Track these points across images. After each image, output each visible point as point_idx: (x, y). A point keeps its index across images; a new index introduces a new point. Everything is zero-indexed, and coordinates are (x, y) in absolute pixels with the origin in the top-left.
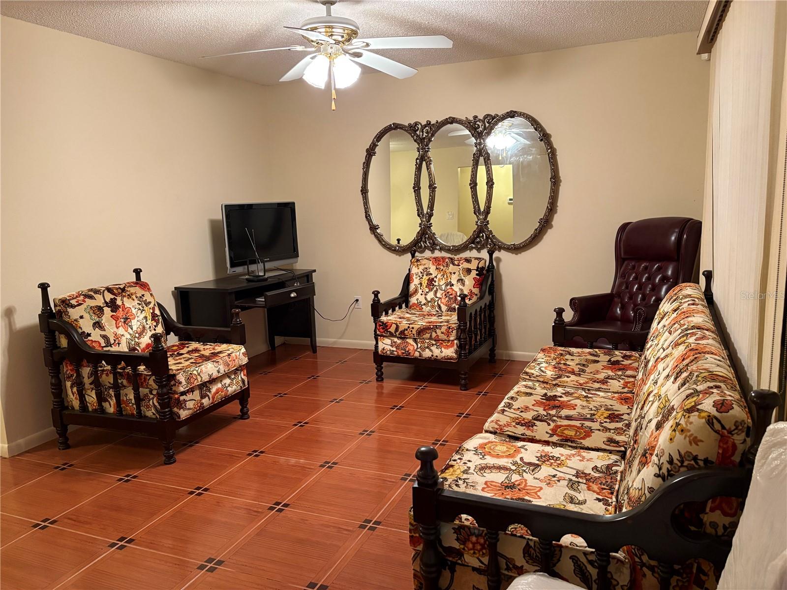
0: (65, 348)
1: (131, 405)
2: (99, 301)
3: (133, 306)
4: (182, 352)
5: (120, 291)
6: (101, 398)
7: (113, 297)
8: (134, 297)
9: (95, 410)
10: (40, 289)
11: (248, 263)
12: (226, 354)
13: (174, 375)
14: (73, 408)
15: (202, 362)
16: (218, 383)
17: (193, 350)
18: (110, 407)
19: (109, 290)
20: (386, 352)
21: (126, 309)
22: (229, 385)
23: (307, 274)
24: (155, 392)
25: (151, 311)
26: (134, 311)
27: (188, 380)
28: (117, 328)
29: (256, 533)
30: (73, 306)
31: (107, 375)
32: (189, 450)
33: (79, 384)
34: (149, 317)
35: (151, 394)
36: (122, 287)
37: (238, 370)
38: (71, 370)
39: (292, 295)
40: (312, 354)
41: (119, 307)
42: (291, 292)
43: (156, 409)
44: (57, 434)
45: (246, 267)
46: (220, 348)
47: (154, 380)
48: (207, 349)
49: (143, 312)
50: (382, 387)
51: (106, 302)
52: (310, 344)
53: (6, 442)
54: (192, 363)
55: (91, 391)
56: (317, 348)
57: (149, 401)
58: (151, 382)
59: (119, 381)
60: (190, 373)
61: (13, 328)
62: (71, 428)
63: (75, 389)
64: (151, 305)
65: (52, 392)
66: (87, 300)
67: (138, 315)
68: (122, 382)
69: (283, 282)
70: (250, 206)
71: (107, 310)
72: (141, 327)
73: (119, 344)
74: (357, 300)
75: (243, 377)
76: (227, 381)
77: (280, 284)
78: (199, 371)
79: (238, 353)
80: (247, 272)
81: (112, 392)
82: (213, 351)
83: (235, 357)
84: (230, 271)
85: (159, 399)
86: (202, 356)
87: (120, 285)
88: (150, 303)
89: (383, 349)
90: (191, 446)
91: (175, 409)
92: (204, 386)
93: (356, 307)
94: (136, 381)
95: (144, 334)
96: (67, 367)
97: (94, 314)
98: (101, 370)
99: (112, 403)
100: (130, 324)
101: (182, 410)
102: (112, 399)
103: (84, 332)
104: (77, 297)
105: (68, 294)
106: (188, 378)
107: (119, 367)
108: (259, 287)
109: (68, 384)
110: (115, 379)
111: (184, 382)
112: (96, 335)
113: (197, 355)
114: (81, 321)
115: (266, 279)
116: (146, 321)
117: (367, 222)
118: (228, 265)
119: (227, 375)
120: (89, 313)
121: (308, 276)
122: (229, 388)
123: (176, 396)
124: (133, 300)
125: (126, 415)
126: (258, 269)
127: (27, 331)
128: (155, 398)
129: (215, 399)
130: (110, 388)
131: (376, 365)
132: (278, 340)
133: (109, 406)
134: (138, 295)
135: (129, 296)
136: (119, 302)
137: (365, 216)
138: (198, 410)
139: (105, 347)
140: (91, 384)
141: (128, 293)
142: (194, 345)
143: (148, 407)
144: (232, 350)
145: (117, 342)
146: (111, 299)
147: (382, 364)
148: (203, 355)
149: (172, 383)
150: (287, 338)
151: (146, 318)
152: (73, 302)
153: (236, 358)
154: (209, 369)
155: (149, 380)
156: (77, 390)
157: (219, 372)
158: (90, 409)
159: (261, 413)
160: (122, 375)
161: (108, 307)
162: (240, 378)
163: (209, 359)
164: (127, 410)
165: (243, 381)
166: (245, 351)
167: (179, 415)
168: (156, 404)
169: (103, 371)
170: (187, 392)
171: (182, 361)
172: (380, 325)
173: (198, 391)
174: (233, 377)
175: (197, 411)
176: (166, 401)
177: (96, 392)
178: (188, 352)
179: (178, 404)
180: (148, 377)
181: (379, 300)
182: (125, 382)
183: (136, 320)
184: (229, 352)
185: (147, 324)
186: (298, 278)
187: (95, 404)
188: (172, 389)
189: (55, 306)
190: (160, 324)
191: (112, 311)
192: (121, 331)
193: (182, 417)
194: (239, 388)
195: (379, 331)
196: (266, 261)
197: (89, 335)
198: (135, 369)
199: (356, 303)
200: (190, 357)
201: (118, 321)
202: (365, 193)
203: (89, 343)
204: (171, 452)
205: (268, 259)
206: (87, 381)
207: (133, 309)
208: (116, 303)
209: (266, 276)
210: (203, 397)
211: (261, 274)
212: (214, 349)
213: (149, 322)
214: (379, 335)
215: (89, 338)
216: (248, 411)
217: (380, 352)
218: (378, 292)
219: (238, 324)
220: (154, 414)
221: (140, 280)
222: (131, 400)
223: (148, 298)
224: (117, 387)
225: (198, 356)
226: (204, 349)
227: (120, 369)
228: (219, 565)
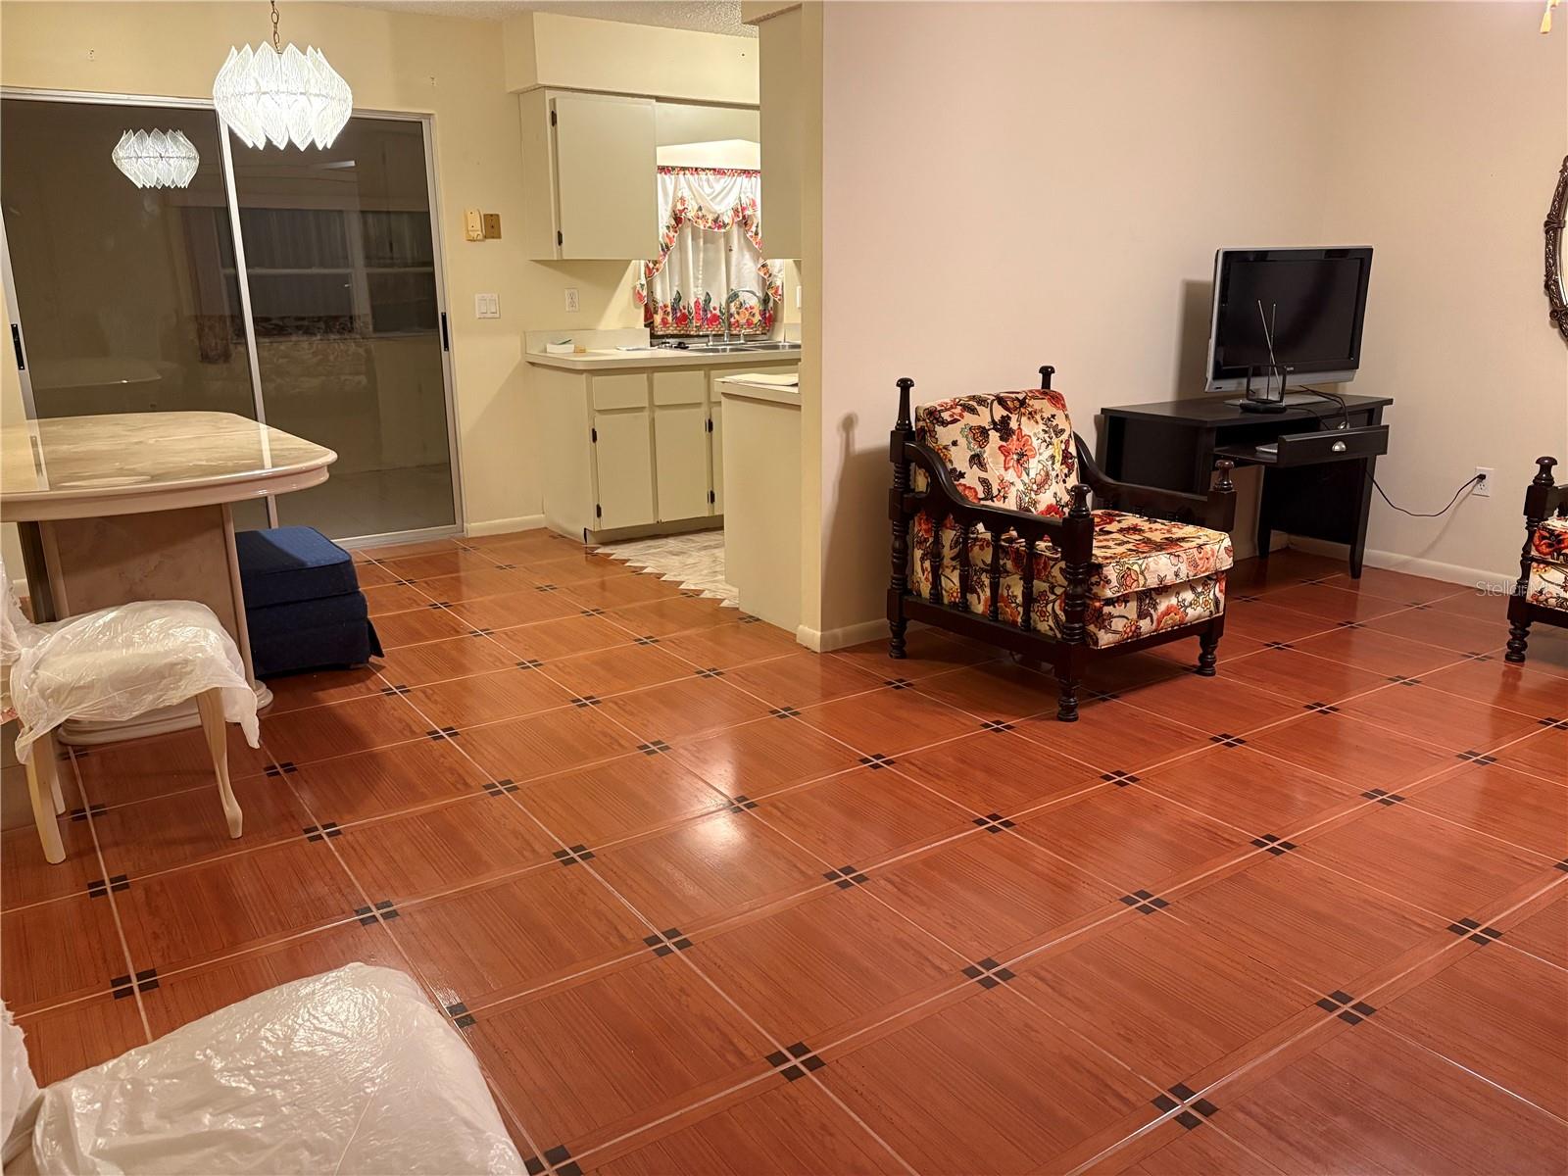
0: (922, 492)
1: (1013, 605)
2: (983, 418)
3: (1035, 434)
4: (1108, 528)
5: (1017, 404)
6: (967, 586)
7: (1005, 413)
8: (1038, 417)
9: (954, 605)
10: (899, 388)
11: (1251, 372)
12: (1194, 544)
13: (1100, 566)
14: (919, 594)
15: (1150, 551)
16: (1172, 596)
17: (1129, 528)
18: (979, 604)
19: (1001, 401)
20: (1546, 600)
21: (1023, 437)
22: (1191, 604)
23: (1372, 407)
24: (1059, 591)
25: (1063, 447)
26: (1035, 443)
27: (1123, 578)
28: (1006, 469)
29: (1228, 876)
30: (944, 423)
31: (982, 548)
32: (1102, 705)
33: (935, 555)
34: (1059, 458)
35: (1053, 593)
36: (1021, 396)
37: (1211, 579)
38: (927, 531)
39: (1337, 448)
40: (1350, 579)
41: (1013, 432)
42: (1336, 440)
43: (1057, 621)
44: (890, 632)
45: (1245, 381)
46: (1182, 531)
47: (1061, 568)
48: (1158, 530)
49: (1050, 446)
50: (1518, 676)
51: (993, 420)
52: (1348, 559)
53: (820, 628)
54: (1130, 550)
55: (952, 571)
56: (1363, 569)
57: (1047, 604)
58: (1056, 572)
59: (1002, 562)
60: (1128, 568)
61: (851, 449)
62: (912, 626)
63: (927, 564)
64: (1065, 437)
65: (893, 563)
66: (965, 414)
67: (1041, 451)
68: (1005, 564)
69: (1317, 418)
70: (1262, 256)
71: (994, 435)
72: (1042, 473)
73: (1005, 498)
74: (1482, 477)
75: (1218, 594)
76: (1188, 596)
77: (1310, 423)
78: (1143, 567)
79: (1217, 547)
80: (1245, 392)
81: (986, 580)
82: (1167, 536)
83: (1210, 553)
84: (1211, 385)
85: (1066, 604)
86: (1148, 541)
87: (1018, 393)
88: (1063, 431)
89: (1541, 592)
90: (1104, 700)
91: (1092, 628)
92: (1147, 597)
93: (1475, 492)
94: (1030, 568)
95: (1047, 487)
96: (920, 524)
97: (975, 440)
98: (972, 538)
99: (982, 597)
100: (1026, 466)
101: (1103, 631)
102: (983, 591)
103: (955, 470)
104: (952, 407)
105: (939, 402)
106: (1123, 577)
107: (1003, 537)
108: (1266, 424)
109: (918, 553)
110: (995, 557)
111: (1114, 582)
112: (972, 478)
113: (1138, 537)
114: (953, 449)
115: (1284, 409)
116: (1053, 464)
117: (1547, 299)
118: (1210, 375)
119: (1190, 585)
120: (967, 437)
121: (1371, 412)
122: (1189, 610)
123: (1097, 604)
124: (1037, 422)
125: (1005, 622)
126: (1267, 388)
127: (870, 457)
128: (1059, 601)
129: (1162, 625)
130: (984, 570)
131: (1512, 623)
132: (1278, 539)
133: (977, 602)
134: (1045, 416)
135: (1031, 415)
136: (1013, 424)
137: (1543, 283)
138: (1130, 638)
139: (982, 499)
140: (952, 559)
141: (1030, 410)
142: (1131, 520)
143: (1043, 614)
144: (1207, 539)
145: (1002, 494)
146: (1003, 417)
147: (1529, 625)
148: (1149, 539)
149: (1094, 579)
150: (1293, 537)
151: (1053, 457)
152: (946, 416)
153: (1213, 556)
154: (1161, 567)
155: (1052, 567)
156: (932, 566)
157: (1177, 575)
158: (946, 601)
159: (1236, 670)
160: (1007, 553)
161: (997, 430)
162: (1211, 596)
163: (1162, 549)
164: (1006, 613)
165: (1217, 602)
166: (1230, 544)
167: (1097, 639)
168: (1058, 612)
169: (976, 539)
170: (1117, 602)
171: (1111, 544)
172: (1544, 538)
173: (1135, 603)
174: (1200, 590)
175: (1128, 638)
176: (1079, 609)
177: (960, 575)
178: (1121, 531)
179: (1097, 618)
180: (1052, 563)
181: (1551, 480)
182: (1009, 565)
183: (1036, 460)
184: (1201, 542)
185: (1053, 469)
186: (1350, 414)
187: (955, 594)
188: (1092, 590)
189: (917, 419)
190: (1074, 473)
191: (1001, 438)
192: (1010, 476)
193: (1101, 642)
194: (1207, 613)
195: (1537, 550)
196: (1290, 373)
197: (962, 475)
198: (1031, 545)
199: (1477, 483)
200: (1125, 539)
201: (1008, 458)
202: (1555, 231)
203: (960, 489)
204: (1072, 700)
205: (1292, 369)
206: (948, 553)
207: (1034, 439)
208: (1009, 424)
209: (1283, 404)
210: (1142, 615)
211: (1274, 397)
212: (1169, 531)
213: (1057, 466)
214: (1533, 559)
215: (962, 481)
216: (1214, 662)
217: (1528, 598)
218: (1554, 462)
219: (1225, 490)
220: (1051, 629)
221: (1049, 388)
222: (1016, 597)
223: (1060, 422)
224: (996, 571)
225: (1140, 540)
226: (1151, 528)
227: (1004, 540)
228: (1160, 907)
